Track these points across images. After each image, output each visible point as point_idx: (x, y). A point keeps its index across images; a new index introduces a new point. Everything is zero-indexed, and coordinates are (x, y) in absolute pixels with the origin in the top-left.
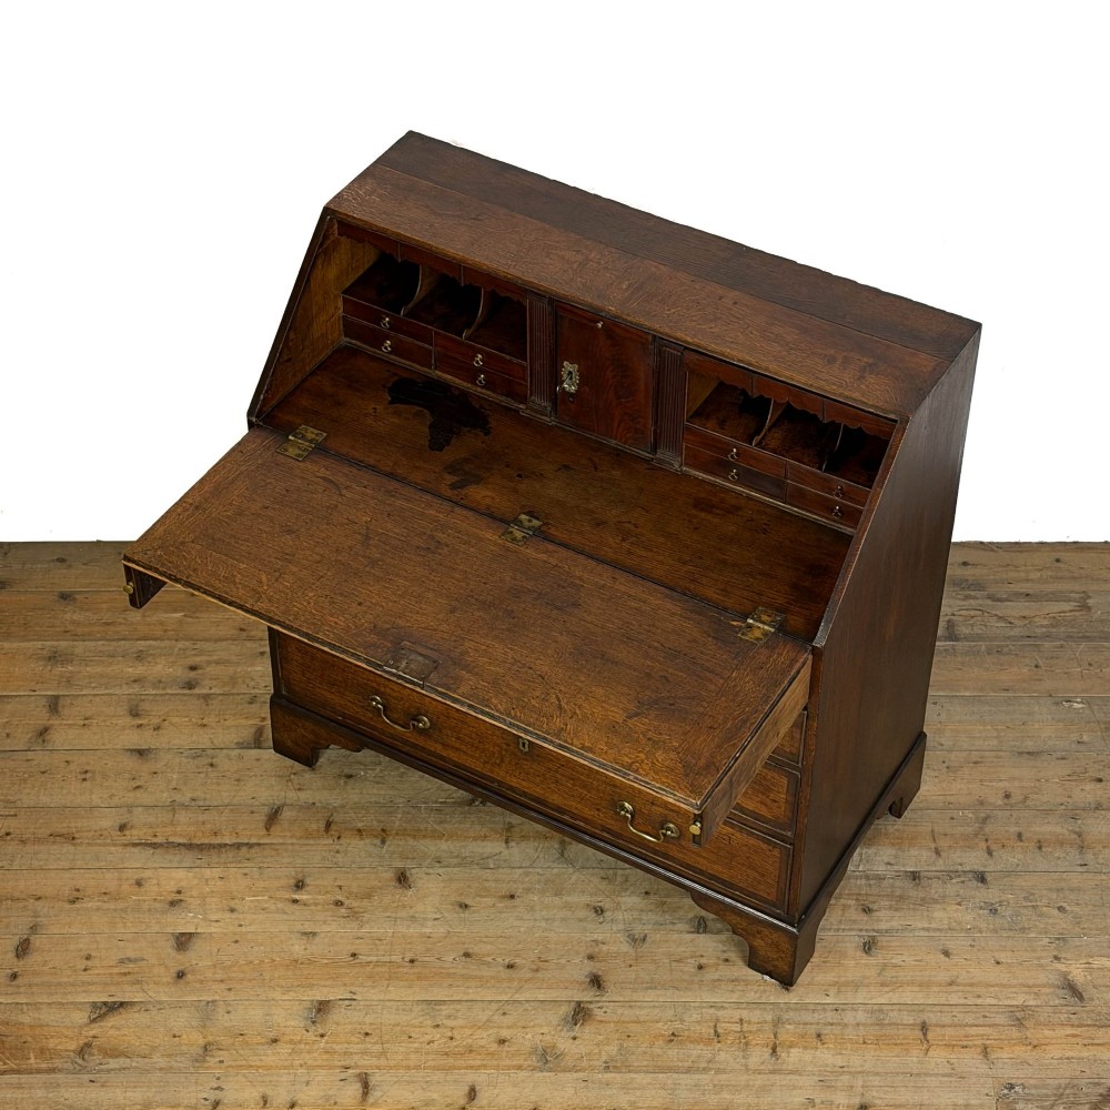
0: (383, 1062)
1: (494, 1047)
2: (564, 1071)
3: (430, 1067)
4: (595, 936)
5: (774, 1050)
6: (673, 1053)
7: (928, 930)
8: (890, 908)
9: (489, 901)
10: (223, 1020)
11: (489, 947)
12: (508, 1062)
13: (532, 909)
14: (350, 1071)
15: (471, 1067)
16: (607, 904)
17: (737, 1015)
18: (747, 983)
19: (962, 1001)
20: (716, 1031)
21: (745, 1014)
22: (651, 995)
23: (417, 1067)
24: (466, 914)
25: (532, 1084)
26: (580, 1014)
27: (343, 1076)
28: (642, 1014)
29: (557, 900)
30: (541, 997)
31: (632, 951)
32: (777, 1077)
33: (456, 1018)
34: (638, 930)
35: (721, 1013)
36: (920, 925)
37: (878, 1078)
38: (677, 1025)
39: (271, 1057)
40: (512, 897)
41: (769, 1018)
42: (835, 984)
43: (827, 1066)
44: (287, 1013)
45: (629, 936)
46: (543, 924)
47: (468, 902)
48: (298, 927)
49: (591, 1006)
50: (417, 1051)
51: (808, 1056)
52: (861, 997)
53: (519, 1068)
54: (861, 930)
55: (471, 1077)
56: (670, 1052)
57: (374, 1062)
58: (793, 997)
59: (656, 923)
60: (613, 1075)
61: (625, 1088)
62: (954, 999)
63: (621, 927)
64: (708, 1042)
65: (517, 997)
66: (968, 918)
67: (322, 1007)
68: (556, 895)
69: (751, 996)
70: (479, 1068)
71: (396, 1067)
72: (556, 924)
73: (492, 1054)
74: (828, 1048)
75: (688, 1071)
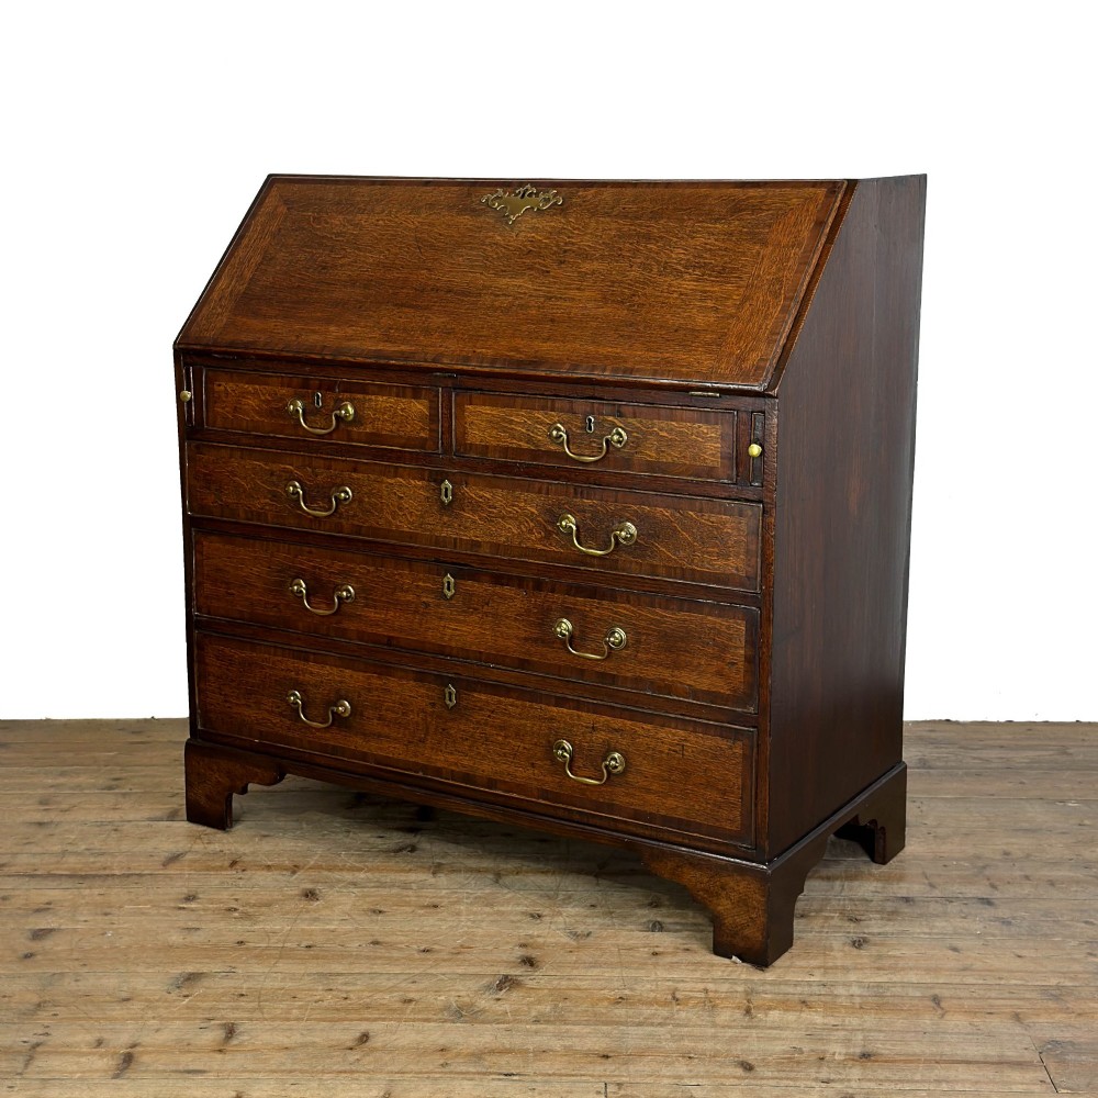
0: (257, 1015)
1: (398, 1005)
2: (483, 1022)
3: (315, 1019)
4: (531, 932)
5: (748, 1011)
6: (620, 1012)
7: (930, 934)
8: (882, 919)
9: (408, 909)
10: (69, 984)
11: (402, 938)
12: (412, 1016)
13: (458, 914)
14: (213, 1022)
15: (367, 1020)
16: (546, 912)
17: (701, 986)
18: (713, 965)
19: (981, 982)
20: (674, 998)
21: (711, 986)
22: (596, 971)
23: (298, 1019)
25: (440, 1033)
26: (507, 983)
27: (203, 1025)
28: (584, 984)
29: (487, 909)
30: (460, 971)
31: (574, 943)
32: (754, 1031)
33: (355, 984)
34: (581, 929)
35: (680, 985)
37: (883, 1034)
38: (627, 992)
39: (118, 1011)
40: (436, 906)
41: (740, 988)
42: (819, 968)
43: (816, 1024)
44: (149, 981)
45: (571, 933)
46: (469, 923)
48: (182, 924)
49: (521, 978)
50: (300, 1008)
51: (791, 1017)
52: (853, 977)
53: (428, 1020)
54: (849, 933)
55: (363, 1027)
56: (616, 1011)
57: (246, 1015)
58: (769, 975)
60: (544, 1026)
61: (559, 1036)
62: (970, 980)
63: (562, 926)
64: (665, 1004)
65: (433, 971)
67: (192, 978)
68: (486, 906)
69: (718, 974)
70: (376, 1020)
71: (273, 1019)
72: (484, 924)
73: (395, 1010)
74: (816, 1011)
75: (640, 1024)
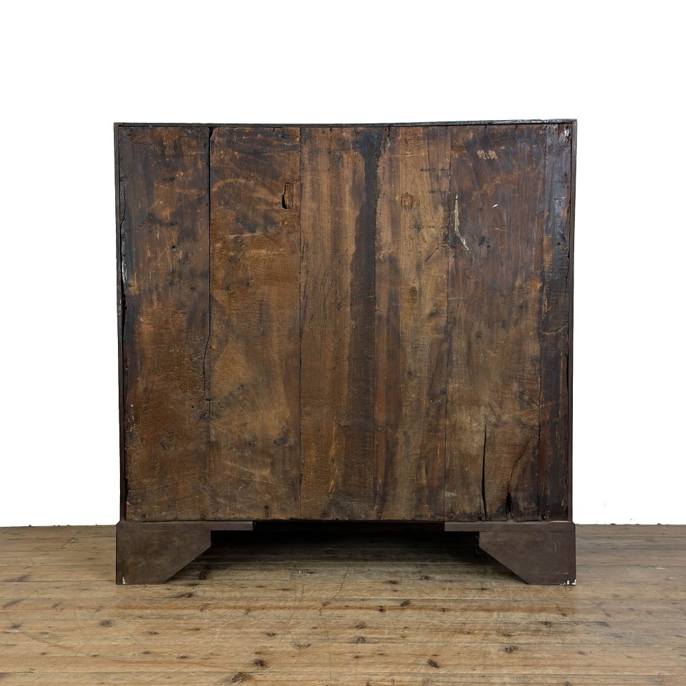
24: (154, 637)
36: (555, 642)
47: (158, 631)
59: (321, 639)
66: (598, 639)
